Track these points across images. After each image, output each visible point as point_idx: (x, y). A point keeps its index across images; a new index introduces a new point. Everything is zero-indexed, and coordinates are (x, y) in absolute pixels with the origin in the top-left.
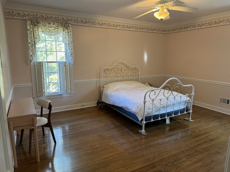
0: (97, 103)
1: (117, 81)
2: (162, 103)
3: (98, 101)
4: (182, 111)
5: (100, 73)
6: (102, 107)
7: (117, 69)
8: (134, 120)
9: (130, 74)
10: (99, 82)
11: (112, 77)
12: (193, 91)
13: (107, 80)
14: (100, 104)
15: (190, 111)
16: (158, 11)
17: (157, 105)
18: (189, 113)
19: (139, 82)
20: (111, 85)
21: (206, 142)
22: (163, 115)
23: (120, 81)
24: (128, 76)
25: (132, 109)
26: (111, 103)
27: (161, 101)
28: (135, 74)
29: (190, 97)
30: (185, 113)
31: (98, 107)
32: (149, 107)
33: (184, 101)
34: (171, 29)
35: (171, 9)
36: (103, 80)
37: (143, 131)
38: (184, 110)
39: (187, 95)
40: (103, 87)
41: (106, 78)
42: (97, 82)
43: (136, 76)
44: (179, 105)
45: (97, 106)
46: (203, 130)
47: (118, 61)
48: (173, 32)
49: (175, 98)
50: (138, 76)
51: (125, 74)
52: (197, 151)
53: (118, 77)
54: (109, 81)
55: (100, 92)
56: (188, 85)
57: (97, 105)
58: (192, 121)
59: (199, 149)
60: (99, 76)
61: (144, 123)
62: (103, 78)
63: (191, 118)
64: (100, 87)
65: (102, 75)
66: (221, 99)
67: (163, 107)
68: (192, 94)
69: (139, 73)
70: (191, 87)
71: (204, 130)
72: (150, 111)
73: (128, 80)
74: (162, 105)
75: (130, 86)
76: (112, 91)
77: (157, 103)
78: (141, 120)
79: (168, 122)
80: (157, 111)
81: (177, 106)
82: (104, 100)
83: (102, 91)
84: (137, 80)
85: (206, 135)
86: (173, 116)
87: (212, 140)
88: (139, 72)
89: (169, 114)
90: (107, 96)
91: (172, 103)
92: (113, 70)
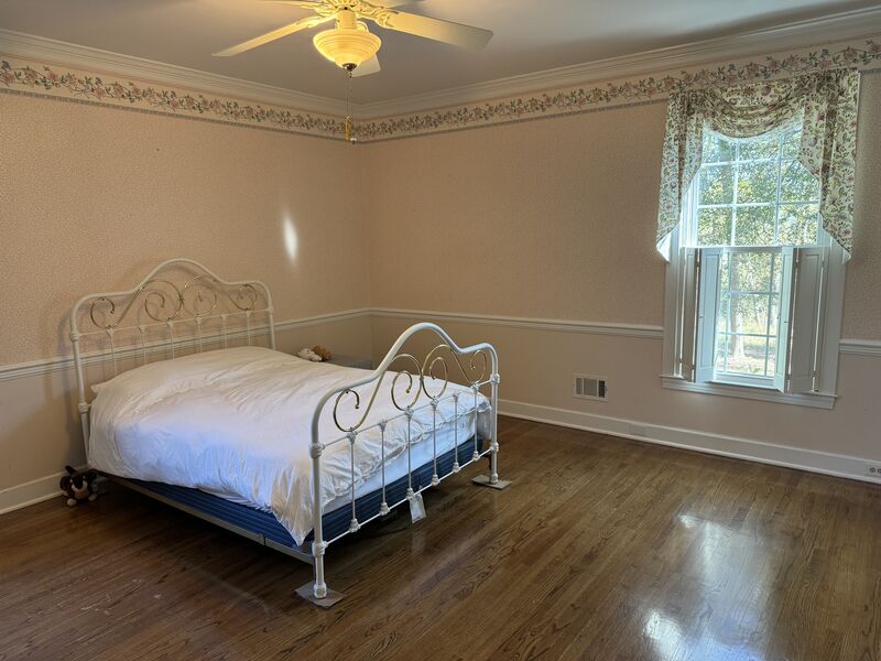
0: (65, 483)
1: (166, 356)
2: (388, 438)
3: (69, 469)
4: (463, 453)
5: (62, 324)
6: (92, 498)
7: (156, 300)
8: (270, 543)
9: (224, 316)
10: (65, 369)
11: (134, 341)
12: (495, 366)
13: (109, 357)
14: (79, 486)
15: (492, 448)
16: (331, 25)
17: (369, 451)
18: (489, 456)
19: (271, 347)
20: (132, 381)
21: (573, 572)
22: (396, 490)
23: (182, 352)
24: (219, 327)
25: (257, 491)
26: (141, 474)
27: (383, 429)
28: (248, 313)
29: (485, 390)
30: (477, 457)
31: (70, 502)
32: (338, 468)
33: (466, 410)
34: (378, 123)
35: (385, 26)
36: (83, 358)
37: (320, 587)
38: (470, 445)
39: (477, 385)
40: (91, 397)
41: (101, 344)
42: (47, 373)
43: (254, 322)
44: (450, 430)
45: (65, 493)
46: (549, 518)
47: (160, 261)
48: (388, 135)
49: (434, 407)
50: (267, 321)
51: (199, 320)
52: (554, 626)
53: (164, 335)
54: (119, 360)
55: (75, 418)
56: (477, 348)
57: (60, 492)
58: (501, 484)
59: (559, 615)
60: (61, 339)
61: (318, 549)
62: (84, 348)
63: (496, 475)
64: (69, 398)
65: (77, 335)
66: (578, 380)
67: (395, 454)
68: (492, 378)
69: (270, 309)
70: (485, 351)
71: (553, 515)
72: (344, 485)
73: (220, 346)
74: (390, 446)
75: (233, 374)
76: (142, 412)
77: (370, 440)
78: (303, 539)
79: (417, 512)
80: (374, 474)
81: (445, 435)
82: (98, 459)
83: (84, 416)
84: (263, 341)
85: (565, 540)
86: (436, 481)
87: (590, 557)
88: (266, 305)
89: (419, 478)
90: (114, 440)
91: (426, 429)
92: (135, 306)
